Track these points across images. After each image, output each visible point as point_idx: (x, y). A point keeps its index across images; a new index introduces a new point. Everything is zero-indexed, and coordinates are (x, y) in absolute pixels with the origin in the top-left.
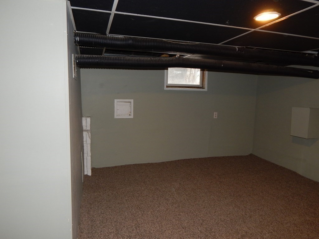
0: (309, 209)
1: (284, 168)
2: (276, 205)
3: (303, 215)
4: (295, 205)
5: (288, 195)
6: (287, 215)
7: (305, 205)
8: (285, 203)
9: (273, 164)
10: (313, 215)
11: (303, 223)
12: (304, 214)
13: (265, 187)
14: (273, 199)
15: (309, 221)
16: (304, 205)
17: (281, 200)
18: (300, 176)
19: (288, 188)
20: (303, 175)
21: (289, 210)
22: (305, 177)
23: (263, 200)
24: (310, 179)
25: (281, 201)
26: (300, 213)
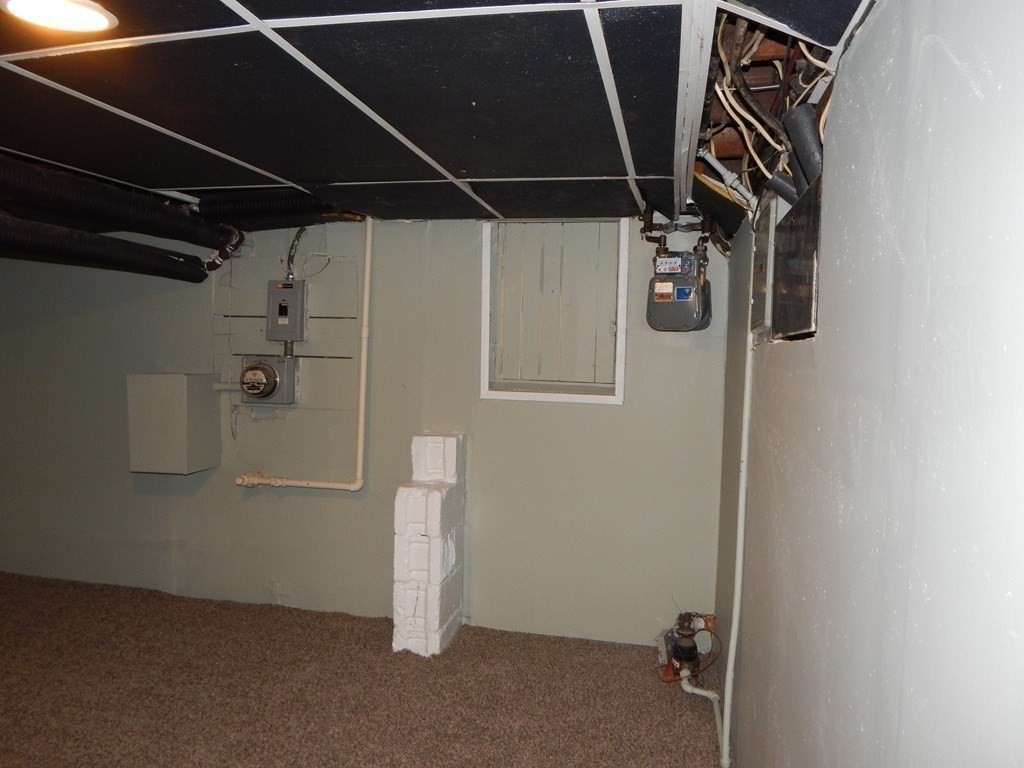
0: (228, 704)
1: (116, 589)
2: (121, 741)
3: (216, 731)
4: (182, 708)
5: (152, 685)
6: (170, 760)
7: (213, 694)
8: (152, 718)
9: (74, 584)
10: (245, 717)
11: (225, 761)
12: (220, 726)
13: (64, 688)
14: (106, 721)
15: (240, 743)
16: (210, 696)
17: (133, 713)
18: (173, 598)
19: (147, 656)
20: (181, 594)
21: (170, 737)
22: (189, 598)
23: (70, 744)
24: (203, 601)
25: (134, 716)
26: (208, 730)
